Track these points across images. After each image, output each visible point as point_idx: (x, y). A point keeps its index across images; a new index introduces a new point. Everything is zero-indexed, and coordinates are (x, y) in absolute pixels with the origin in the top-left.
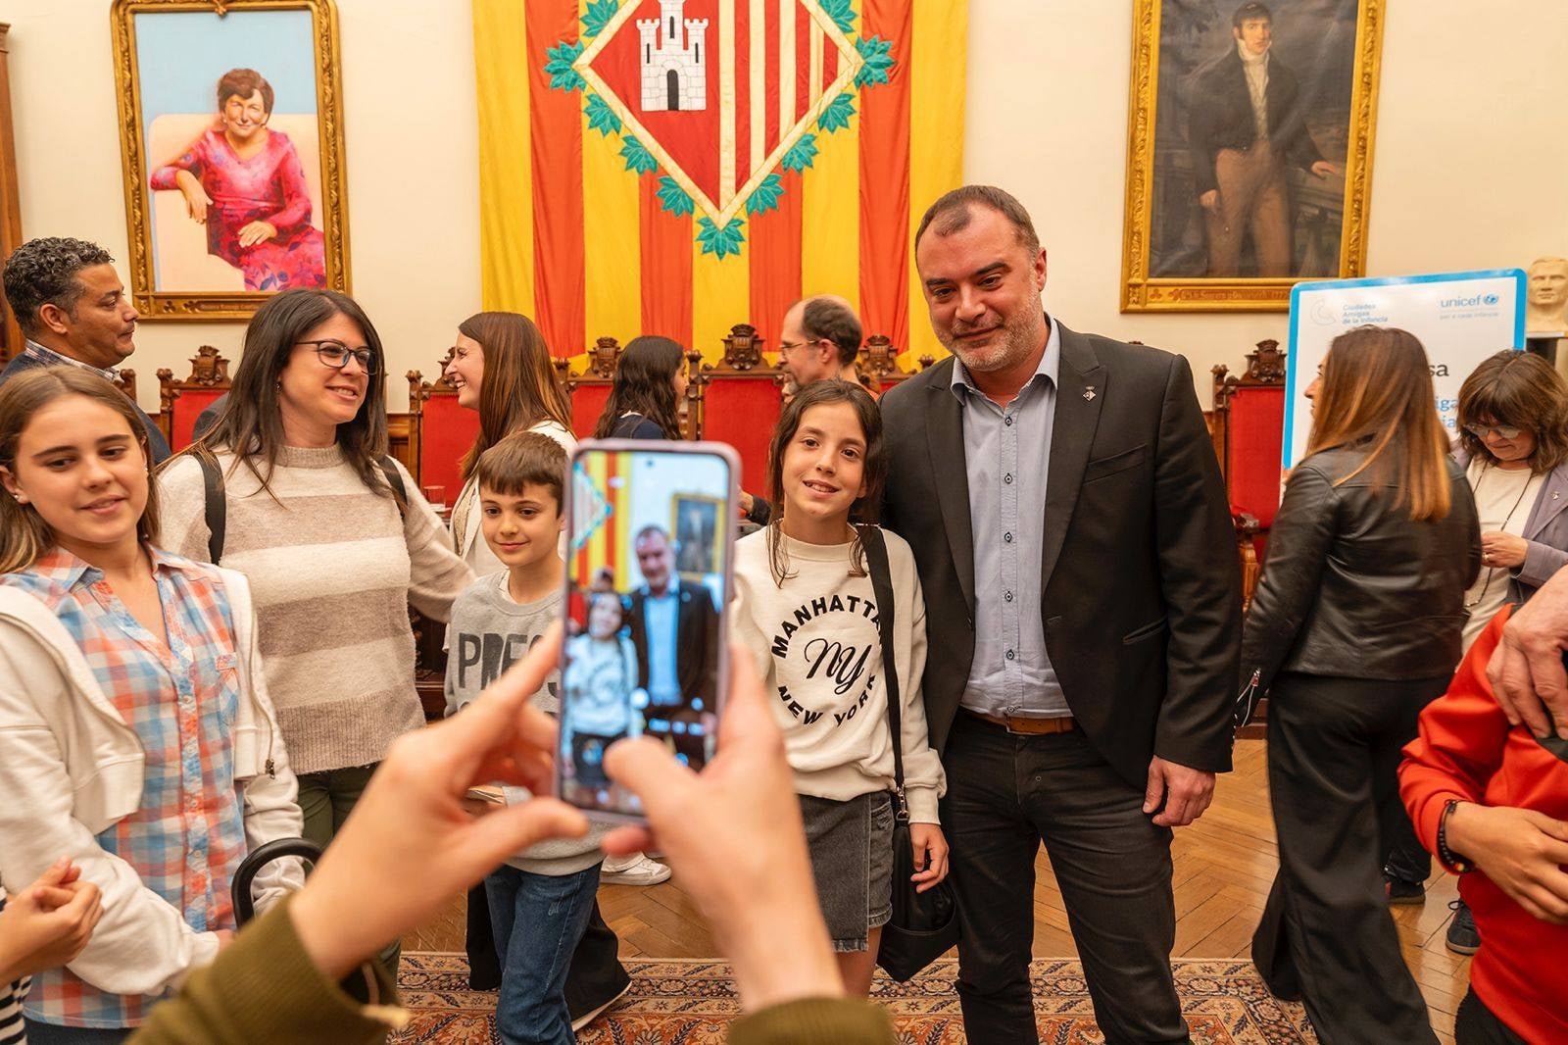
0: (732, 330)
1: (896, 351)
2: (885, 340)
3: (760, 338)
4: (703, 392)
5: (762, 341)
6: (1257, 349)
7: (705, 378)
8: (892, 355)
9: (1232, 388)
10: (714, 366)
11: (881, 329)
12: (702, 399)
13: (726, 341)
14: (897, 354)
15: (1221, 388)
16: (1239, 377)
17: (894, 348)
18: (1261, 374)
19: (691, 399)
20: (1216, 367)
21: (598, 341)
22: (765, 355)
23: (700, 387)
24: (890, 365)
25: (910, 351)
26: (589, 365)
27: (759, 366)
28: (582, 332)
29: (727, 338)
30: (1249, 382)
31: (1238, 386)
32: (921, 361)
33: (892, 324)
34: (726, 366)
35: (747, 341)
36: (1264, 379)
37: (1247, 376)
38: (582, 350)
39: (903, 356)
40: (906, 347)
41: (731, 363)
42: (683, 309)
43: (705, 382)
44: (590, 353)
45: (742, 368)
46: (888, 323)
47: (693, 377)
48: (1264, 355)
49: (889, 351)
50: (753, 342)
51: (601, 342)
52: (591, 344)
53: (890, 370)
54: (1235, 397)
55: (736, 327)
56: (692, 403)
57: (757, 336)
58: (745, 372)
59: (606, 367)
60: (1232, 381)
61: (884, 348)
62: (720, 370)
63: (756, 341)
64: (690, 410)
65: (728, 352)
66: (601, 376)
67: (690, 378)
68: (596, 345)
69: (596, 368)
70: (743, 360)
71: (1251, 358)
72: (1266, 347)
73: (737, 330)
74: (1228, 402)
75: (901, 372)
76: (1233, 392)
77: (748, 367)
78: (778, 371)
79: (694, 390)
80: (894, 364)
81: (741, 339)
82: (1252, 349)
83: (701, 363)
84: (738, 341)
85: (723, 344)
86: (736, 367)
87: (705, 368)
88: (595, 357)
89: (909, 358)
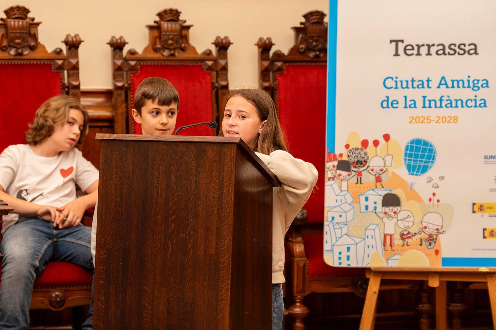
6: (303, 20)
9: (279, 64)
15: (266, 64)
16: (285, 51)
18: (309, 49)
20: (261, 39)
30: (297, 57)
31: (285, 62)
36: (312, 55)
37: (293, 50)
48: (311, 27)
54: (282, 75)
60: (278, 56)
71: (297, 30)
72: (314, 19)
74: (275, 79)
76: (280, 69)
82: (298, 20)
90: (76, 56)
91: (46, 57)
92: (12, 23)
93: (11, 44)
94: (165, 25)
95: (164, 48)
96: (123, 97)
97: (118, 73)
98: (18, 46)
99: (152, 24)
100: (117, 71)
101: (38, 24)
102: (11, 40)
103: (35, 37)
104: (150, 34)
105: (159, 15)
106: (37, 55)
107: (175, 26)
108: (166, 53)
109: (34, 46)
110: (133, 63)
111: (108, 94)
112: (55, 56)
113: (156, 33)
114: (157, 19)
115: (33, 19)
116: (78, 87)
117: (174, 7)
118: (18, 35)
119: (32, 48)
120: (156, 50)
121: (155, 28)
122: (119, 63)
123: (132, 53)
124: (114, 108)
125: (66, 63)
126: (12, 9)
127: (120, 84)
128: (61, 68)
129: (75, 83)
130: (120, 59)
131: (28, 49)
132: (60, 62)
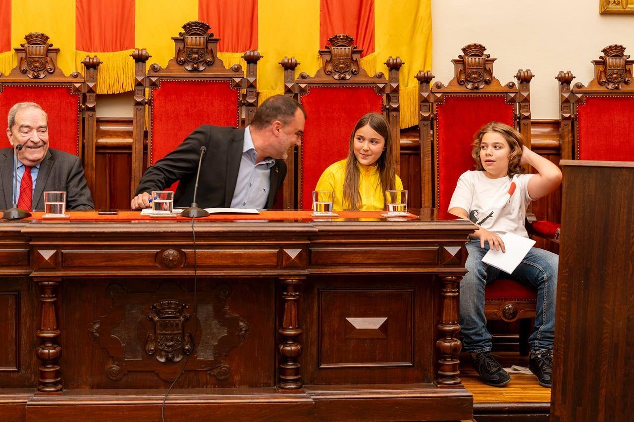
0: (184, 27)
1: (360, 52)
2: (349, 41)
3: (214, 37)
4: (152, 95)
5: (217, 40)
7: (154, 79)
8: (355, 57)
10: (164, 66)
11: (344, 27)
12: (149, 103)
13: (176, 40)
14: (362, 56)
17: (360, 49)
19: (138, 103)
21: (26, 38)
22: (219, 55)
23: (147, 89)
24: (354, 68)
25: (375, 53)
26: (16, 64)
27: (214, 68)
28: (7, 26)
29: (177, 36)
32: (388, 64)
33: (356, 23)
34: (177, 67)
35: (200, 40)
38: (7, 47)
39: (368, 58)
40: (371, 48)
41: (182, 63)
42: (123, 7)
43: (153, 84)
44: (17, 50)
45: (195, 70)
46: (351, 21)
47: (140, 79)
49: (354, 52)
50: (208, 41)
51: (29, 38)
52: (17, 40)
53: (354, 73)
55: (188, 24)
56: (139, 107)
57: (212, 35)
58: (200, 74)
59: (36, 67)
61: (348, 50)
62: (171, 71)
63: (210, 40)
64: (136, 115)
65: (179, 52)
66: (31, 76)
67: (136, 80)
68: (24, 42)
69: (25, 67)
70: (196, 61)
73: (189, 28)
75: (367, 76)
77: (201, 68)
78: (233, 74)
79: (141, 93)
80: (358, 66)
81: (194, 38)
83: (149, 63)
84: (190, 40)
85: (173, 43)
86: (189, 68)
87: (154, 69)
88: (23, 55)
89: (375, 60)
90: (528, 89)
91: (500, 90)
92: (470, 60)
93: (469, 79)
94: (610, 60)
95: (608, 82)
96: (570, 128)
97: (565, 105)
98: (475, 81)
99: (598, 59)
100: (565, 103)
101: (493, 60)
102: (468, 75)
103: (490, 72)
104: (595, 69)
105: (604, 51)
106: (492, 88)
107: (620, 61)
108: (611, 86)
109: (489, 80)
110: (579, 96)
111: (555, 124)
112: (508, 89)
113: (601, 68)
114: (603, 54)
115: (489, 56)
116: (528, 118)
117: (619, 44)
118: (475, 70)
119: (487, 83)
120: (601, 84)
121: (600, 63)
122: (566, 95)
123: (579, 86)
124: (561, 137)
125: (518, 96)
126: (469, 46)
127: (567, 115)
128: (513, 100)
129: (526, 114)
130: (568, 92)
131: (484, 83)
132: (512, 95)
